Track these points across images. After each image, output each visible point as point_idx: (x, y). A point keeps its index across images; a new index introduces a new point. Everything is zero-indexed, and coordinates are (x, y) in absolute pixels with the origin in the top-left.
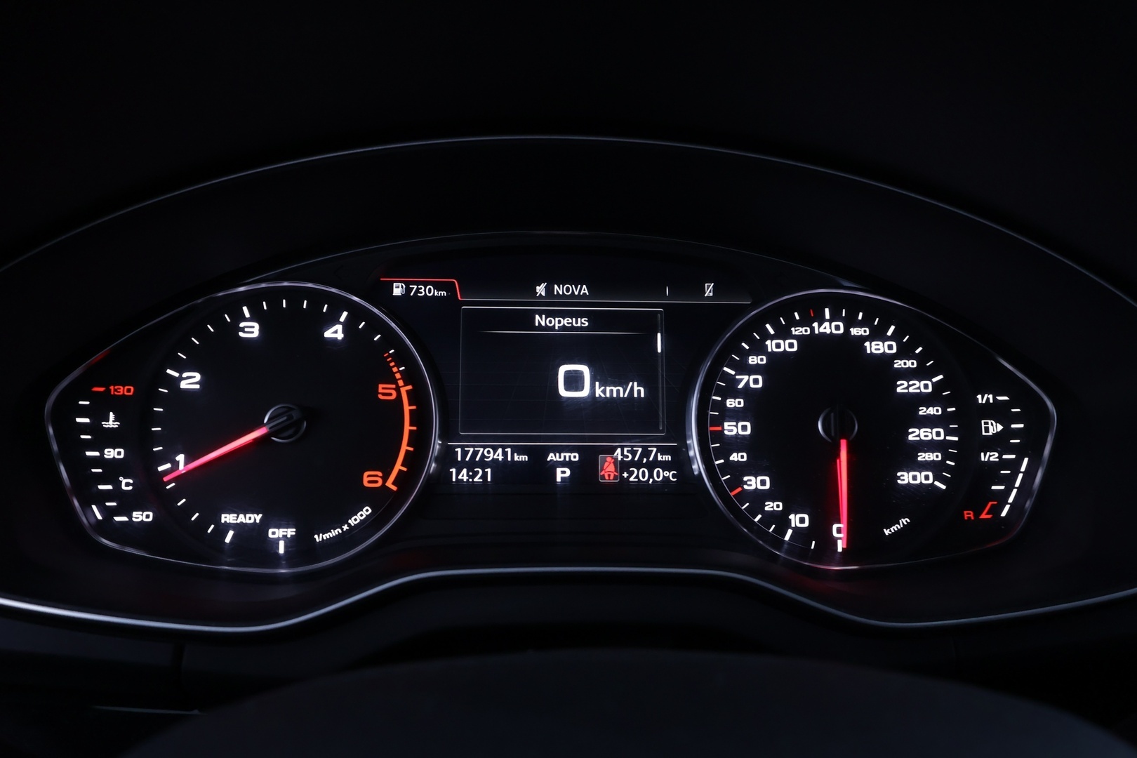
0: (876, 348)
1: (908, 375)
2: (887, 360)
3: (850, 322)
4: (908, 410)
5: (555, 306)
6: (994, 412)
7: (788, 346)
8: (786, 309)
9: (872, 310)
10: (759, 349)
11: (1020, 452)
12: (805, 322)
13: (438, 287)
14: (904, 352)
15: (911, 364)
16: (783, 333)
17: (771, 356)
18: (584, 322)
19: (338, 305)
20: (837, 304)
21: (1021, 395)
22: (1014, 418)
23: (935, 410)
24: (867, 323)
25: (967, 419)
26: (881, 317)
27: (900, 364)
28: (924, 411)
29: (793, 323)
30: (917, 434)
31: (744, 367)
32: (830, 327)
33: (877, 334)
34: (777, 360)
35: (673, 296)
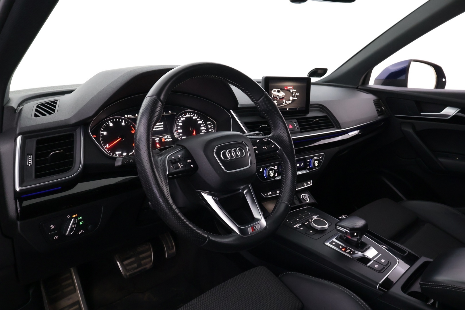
0: (194, 118)
1: (199, 121)
2: (196, 119)
3: (190, 115)
4: (200, 125)
6: (209, 124)
7: (184, 119)
8: (182, 114)
9: (193, 113)
10: (180, 119)
11: (213, 129)
12: (185, 115)
14: (198, 118)
15: (199, 119)
16: (183, 117)
19: (122, 119)
20: (188, 112)
21: (212, 122)
22: (212, 125)
23: (203, 125)
24: (192, 114)
25: (206, 126)
26: (194, 113)
27: (197, 119)
28: (202, 125)
29: (183, 116)
30: (201, 128)
31: (179, 122)
32: (188, 116)
33: (194, 116)
34: (183, 121)
35: (165, 114)
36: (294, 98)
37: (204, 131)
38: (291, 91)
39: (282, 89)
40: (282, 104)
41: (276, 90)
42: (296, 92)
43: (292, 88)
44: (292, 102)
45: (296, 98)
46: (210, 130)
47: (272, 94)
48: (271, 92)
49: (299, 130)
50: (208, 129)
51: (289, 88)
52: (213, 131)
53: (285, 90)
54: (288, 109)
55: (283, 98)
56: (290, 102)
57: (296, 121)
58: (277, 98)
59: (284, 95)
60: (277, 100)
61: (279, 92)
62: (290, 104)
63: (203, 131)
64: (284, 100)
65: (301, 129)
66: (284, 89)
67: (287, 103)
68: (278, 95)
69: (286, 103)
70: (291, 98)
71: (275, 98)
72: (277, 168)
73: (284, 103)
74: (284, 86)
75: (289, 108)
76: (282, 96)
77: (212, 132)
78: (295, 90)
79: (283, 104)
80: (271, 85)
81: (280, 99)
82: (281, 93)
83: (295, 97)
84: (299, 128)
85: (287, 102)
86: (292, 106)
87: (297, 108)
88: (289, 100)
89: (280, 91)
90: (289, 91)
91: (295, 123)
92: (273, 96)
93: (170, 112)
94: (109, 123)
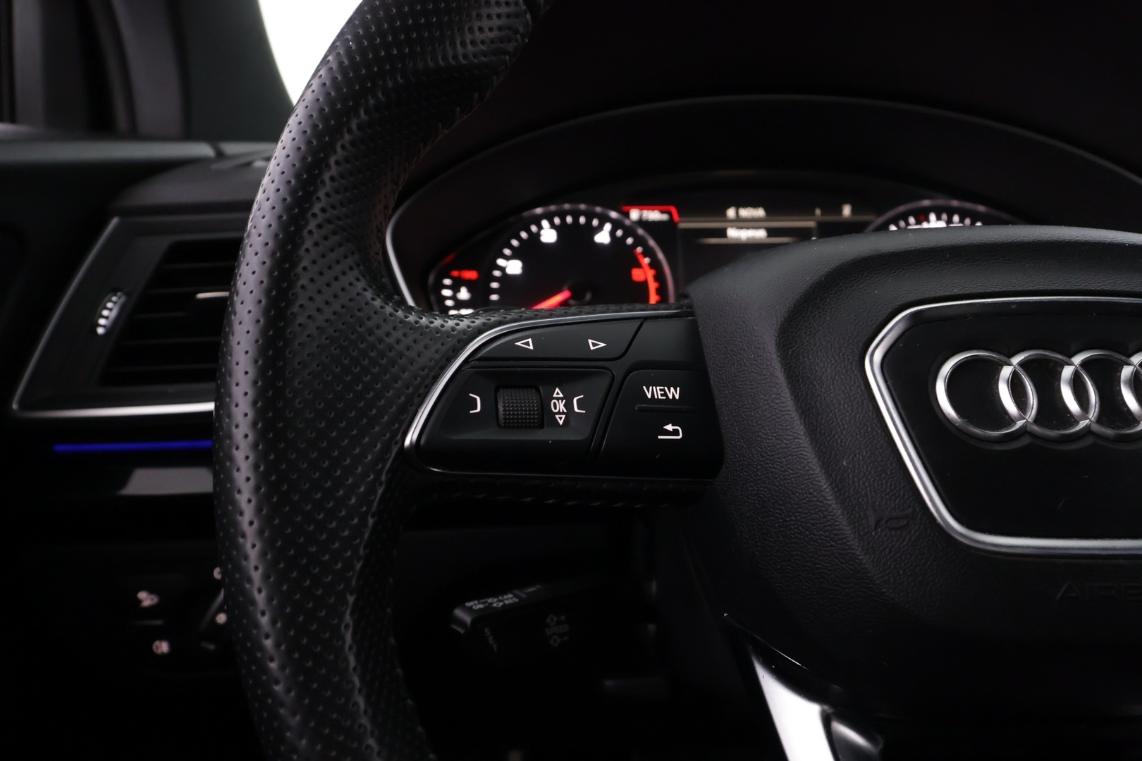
3: (950, 221)
5: (741, 223)
8: (904, 216)
9: (965, 212)
12: (919, 223)
13: (662, 212)
18: (762, 234)
19: (604, 219)
20: (939, 210)
24: (961, 221)
26: (971, 217)
29: (908, 224)
93: (847, 211)
94: (540, 228)
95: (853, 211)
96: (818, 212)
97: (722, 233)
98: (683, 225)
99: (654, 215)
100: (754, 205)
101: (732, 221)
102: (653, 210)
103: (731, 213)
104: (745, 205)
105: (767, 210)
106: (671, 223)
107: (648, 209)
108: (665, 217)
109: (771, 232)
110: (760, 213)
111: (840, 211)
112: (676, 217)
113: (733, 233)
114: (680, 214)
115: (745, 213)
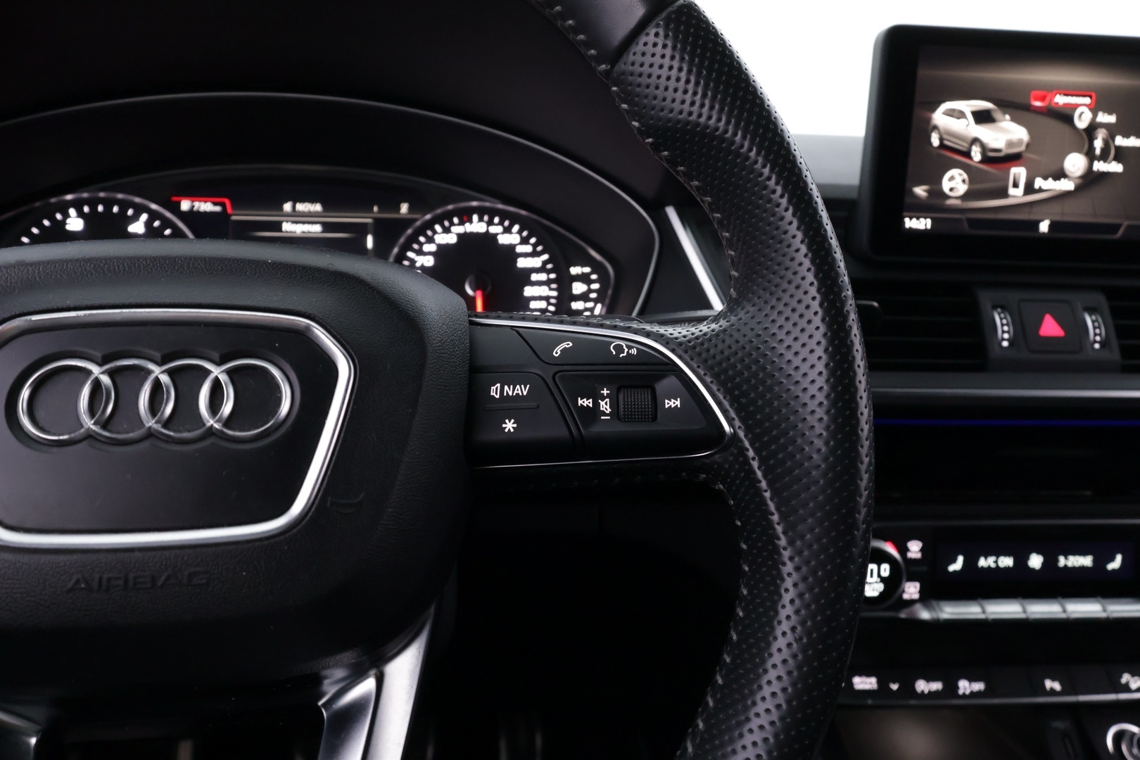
0: (504, 239)
1: (526, 255)
2: (512, 247)
3: (490, 223)
4: (524, 277)
5: (297, 217)
6: (584, 278)
7: (451, 239)
8: (449, 216)
9: (504, 216)
10: (430, 240)
11: (596, 301)
12: (462, 223)
13: (215, 204)
14: (524, 241)
15: (528, 249)
16: (447, 230)
17: (439, 246)
18: (317, 228)
19: (139, 210)
20: (481, 212)
21: (596, 267)
22: (594, 281)
23: (542, 277)
24: (501, 223)
25: (564, 282)
26: (509, 219)
27: (520, 249)
28: (534, 277)
29: (452, 224)
30: (529, 291)
31: (420, 252)
32: (477, 226)
33: (507, 230)
34: (443, 249)
35: (380, 211)
36: (1099, 166)
37: (543, 304)
38: (1082, 122)
39: (1016, 106)
40: (1003, 193)
41: (968, 106)
42: (1112, 131)
43: (1087, 100)
44: (1079, 188)
45: (1116, 167)
46: (577, 305)
47: (935, 128)
48: (929, 120)
49: (1115, 355)
50: (565, 296)
51: (1060, 100)
52: (592, 310)
53: (1038, 111)
54: (1044, 227)
55: (1014, 159)
56: (1066, 185)
57: (1100, 299)
58: (967, 154)
59: (1020, 142)
60: (966, 168)
61: (982, 117)
62: (1065, 195)
63: (533, 305)
64: (1019, 172)
65: (1126, 352)
66: (1028, 108)
67: (1040, 190)
68: (975, 141)
69: (1029, 189)
70: (1075, 163)
71: (954, 154)
72: (919, 556)
73: (1016, 185)
74: (1029, 88)
75: (1057, 218)
76: (1010, 144)
77: (587, 313)
78: (1104, 118)
79: (1012, 191)
80: (927, 73)
81: (986, 160)
82: (1004, 130)
83: (1104, 157)
84: (1114, 343)
85: (1039, 183)
86: (1078, 212)
87: (1114, 228)
88: (1060, 174)
89: (997, 114)
90: (1065, 117)
91: (1091, 311)
92: (941, 140)
93: (404, 208)
94: (66, 216)
95: (411, 209)
96: (376, 209)
97: (277, 226)
98: (234, 218)
99: (206, 207)
100: (312, 200)
101: (288, 215)
102: (206, 202)
103: (287, 207)
104: (302, 201)
105: (324, 206)
106: (223, 215)
107: (200, 201)
108: (218, 209)
109: (327, 227)
110: (318, 207)
111: (399, 209)
112: (229, 210)
113: (287, 227)
114: (233, 207)
115: (301, 207)
